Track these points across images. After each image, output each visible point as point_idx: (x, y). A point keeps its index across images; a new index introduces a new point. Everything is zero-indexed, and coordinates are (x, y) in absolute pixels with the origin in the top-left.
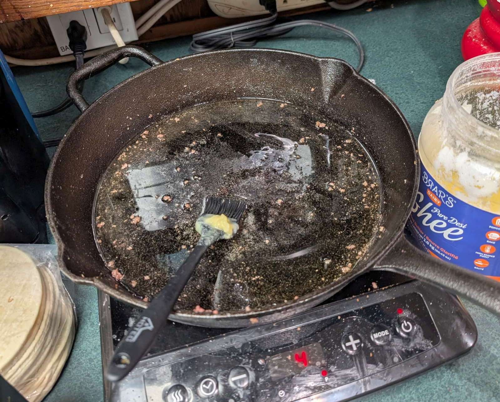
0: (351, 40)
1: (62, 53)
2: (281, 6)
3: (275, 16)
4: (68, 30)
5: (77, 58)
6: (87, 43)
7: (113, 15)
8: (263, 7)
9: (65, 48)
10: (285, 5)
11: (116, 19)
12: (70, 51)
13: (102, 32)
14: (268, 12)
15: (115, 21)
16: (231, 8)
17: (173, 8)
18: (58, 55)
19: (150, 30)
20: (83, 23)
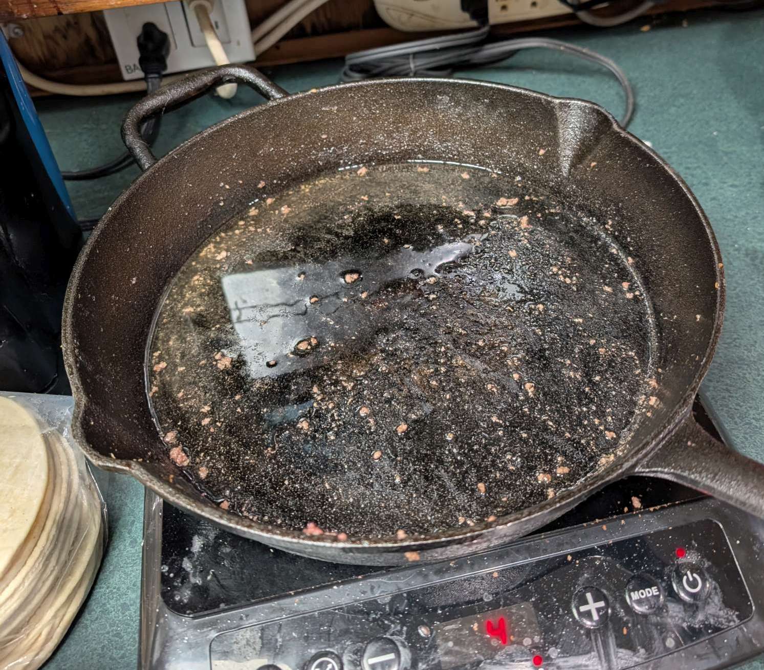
0: (612, 75)
1: (127, 76)
2: (496, 16)
3: (485, 29)
4: (138, 39)
5: (150, 84)
6: (169, 61)
7: (214, 17)
8: (467, 16)
9: (132, 67)
10: (504, 13)
11: (219, 24)
12: (140, 74)
13: (195, 43)
14: (474, 23)
15: (217, 27)
16: (412, 15)
17: (316, 12)
18: (120, 80)
19: (276, 46)
20: (164, 27)
